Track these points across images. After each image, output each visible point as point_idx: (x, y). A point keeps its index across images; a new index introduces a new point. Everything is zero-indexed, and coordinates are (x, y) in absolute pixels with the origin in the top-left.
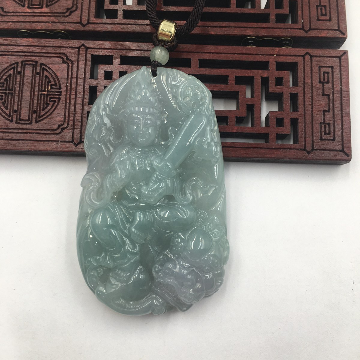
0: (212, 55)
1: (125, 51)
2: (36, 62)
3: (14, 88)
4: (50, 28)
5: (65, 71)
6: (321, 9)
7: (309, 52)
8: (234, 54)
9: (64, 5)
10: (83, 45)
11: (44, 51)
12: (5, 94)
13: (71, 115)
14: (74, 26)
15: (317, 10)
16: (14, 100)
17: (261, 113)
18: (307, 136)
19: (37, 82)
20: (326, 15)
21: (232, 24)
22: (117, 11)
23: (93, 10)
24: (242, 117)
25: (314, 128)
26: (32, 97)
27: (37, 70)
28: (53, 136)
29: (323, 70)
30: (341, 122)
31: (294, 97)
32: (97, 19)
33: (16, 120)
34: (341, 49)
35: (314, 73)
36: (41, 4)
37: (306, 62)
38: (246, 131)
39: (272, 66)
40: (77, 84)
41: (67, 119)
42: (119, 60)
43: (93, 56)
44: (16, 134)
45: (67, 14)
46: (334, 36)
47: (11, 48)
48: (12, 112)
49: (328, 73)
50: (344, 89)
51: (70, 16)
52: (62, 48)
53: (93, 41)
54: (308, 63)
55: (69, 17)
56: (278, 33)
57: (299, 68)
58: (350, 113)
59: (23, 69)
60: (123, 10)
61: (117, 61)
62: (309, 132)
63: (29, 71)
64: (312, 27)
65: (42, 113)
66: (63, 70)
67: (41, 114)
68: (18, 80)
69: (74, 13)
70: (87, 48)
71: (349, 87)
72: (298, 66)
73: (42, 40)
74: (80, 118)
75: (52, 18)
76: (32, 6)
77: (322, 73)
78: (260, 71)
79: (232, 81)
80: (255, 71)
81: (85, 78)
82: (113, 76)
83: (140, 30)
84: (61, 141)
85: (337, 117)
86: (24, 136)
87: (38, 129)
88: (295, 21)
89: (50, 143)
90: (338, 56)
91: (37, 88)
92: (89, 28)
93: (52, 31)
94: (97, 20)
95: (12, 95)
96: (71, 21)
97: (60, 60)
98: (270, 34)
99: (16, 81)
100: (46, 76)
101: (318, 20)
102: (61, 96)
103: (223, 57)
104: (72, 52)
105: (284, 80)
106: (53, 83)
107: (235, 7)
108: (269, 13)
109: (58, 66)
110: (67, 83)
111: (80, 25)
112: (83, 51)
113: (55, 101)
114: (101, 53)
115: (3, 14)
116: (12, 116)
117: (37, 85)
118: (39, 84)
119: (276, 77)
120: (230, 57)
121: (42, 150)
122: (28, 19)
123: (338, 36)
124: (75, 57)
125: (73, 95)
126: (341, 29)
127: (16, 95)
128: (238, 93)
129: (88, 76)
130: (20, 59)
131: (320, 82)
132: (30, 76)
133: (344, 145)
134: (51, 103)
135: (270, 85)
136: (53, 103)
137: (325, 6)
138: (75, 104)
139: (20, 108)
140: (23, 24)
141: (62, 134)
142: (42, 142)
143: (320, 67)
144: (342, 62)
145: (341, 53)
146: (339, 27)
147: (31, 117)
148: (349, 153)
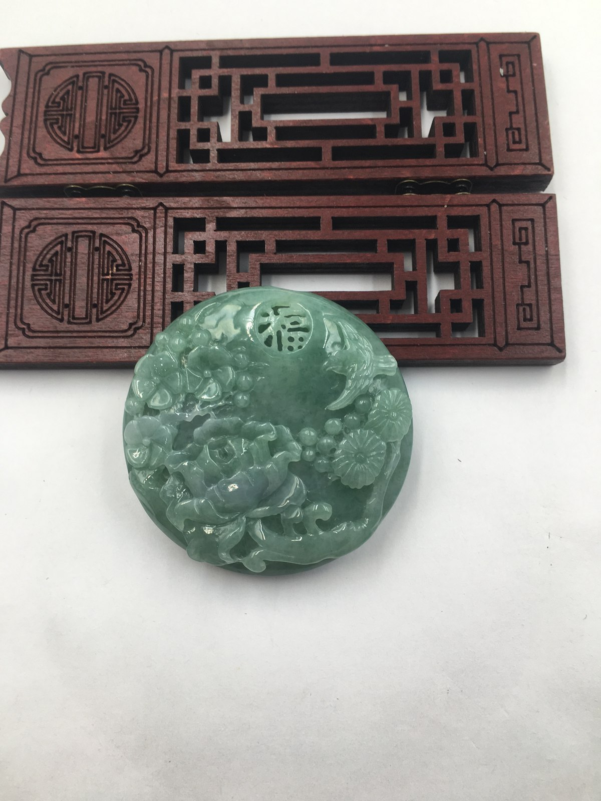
0: (351, 209)
1: (222, 210)
2: (94, 232)
3: (63, 272)
4: (111, 181)
5: (135, 244)
6: (513, 133)
7: (496, 199)
8: (384, 207)
9: (131, 145)
10: (161, 204)
11: (104, 215)
12: (51, 280)
13: (147, 308)
14: (146, 177)
15: (507, 136)
16: (64, 289)
17: (427, 292)
18: (498, 325)
19: (96, 262)
20: (520, 142)
21: (380, 163)
22: (208, 151)
23: (173, 152)
24: (400, 301)
25: (509, 313)
26: (90, 285)
27: (96, 244)
28: (123, 340)
29: (518, 225)
30: (548, 302)
31: (476, 268)
32: (180, 164)
33: (68, 319)
34: (546, 191)
35: (504, 231)
36: (97, 146)
37: (492, 214)
39: (442, 223)
40: (154, 263)
41: (141, 314)
42: (215, 224)
43: (176, 220)
44: (69, 339)
45: (136, 159)
46: (533, 172)
47: (55, 213)
48: (61, 307)
49: (526, 229)
50: (552, 252)
51: (140, 163)
52: (131, 211)
53: (175, 198)
54: (495, 215)
55: (138, 163)
56: (449, 172)
57: (482, 223)
58: (561, 288)
59: (75, 243)
60: (218, 150)
61: (211, 226)
62: (500, 319)
63: (83, 247)
64: (501, 161)
65: (105, 307)
66: (133, 242)
67: (105, 309)
68: (69, 260)
69: (146, 157)
70: (167, 209)
71: (559, 248)
72: (481, 221)
73: (101, 200)
74: (161, 312)
75: (114, 166)
76: (84, 150)
77: (517, 229)
78: (424, 231)
79: (382, 247)
80: (417, 231)
81: (165, 254)
82: (207, 248)
83: (243, 178)
84: (135, 347)
85: (542, 294)
86: (81, 342)
87: (102, 330)
88: (474, 154)
89: (119, 351)
90: (540, 202)
91: (96, 271)
92: (169, 179)
93: (114, 185)
94: (180, 167)
95: (61, 282)
96: (142, 169)
97: (128, 229)
98: (437, 175)
99: (65, 262)
100: (109, 252)
101: (509, 150)
102: (132, 280)
103: (367, 213)
104: (145, 215)
105: (460, 243)
106: (120, 262)
107: (383, 136)
108: (434, 143)
109: (126, 237)
110: (140, 260)
111: (156, 175)
112: (161, 213)
113: (123, 289)
114: (188, 214)
115: (41, 163)
116: (63, 313)
117: (96, 266)
118: (99, 264)
119: (448, 239)
120: (379, 212)
121: (107, 361)
122: (78, 169)
123: (540, 172)
124: (150, 222)
125: (149, 278)
126: (543, 162)
127: (66, 281)
128: (391, 264)
129: (170, 249)
130: (69, 230)
131: (514, 243)
132: (85, 254)
133: (554, 336)
134: (118, 292)
135: (440, 250)
136: (120, 291)
137: (519, 129)
139: (74, 301)
140: (71, 176)
141: (136, 336)
142: (107, 350)
143: (514, 221)
144: (546, 212)
145: (546, 198)
146: (540, 159)
147: (90, 314)
148: (561, 348)
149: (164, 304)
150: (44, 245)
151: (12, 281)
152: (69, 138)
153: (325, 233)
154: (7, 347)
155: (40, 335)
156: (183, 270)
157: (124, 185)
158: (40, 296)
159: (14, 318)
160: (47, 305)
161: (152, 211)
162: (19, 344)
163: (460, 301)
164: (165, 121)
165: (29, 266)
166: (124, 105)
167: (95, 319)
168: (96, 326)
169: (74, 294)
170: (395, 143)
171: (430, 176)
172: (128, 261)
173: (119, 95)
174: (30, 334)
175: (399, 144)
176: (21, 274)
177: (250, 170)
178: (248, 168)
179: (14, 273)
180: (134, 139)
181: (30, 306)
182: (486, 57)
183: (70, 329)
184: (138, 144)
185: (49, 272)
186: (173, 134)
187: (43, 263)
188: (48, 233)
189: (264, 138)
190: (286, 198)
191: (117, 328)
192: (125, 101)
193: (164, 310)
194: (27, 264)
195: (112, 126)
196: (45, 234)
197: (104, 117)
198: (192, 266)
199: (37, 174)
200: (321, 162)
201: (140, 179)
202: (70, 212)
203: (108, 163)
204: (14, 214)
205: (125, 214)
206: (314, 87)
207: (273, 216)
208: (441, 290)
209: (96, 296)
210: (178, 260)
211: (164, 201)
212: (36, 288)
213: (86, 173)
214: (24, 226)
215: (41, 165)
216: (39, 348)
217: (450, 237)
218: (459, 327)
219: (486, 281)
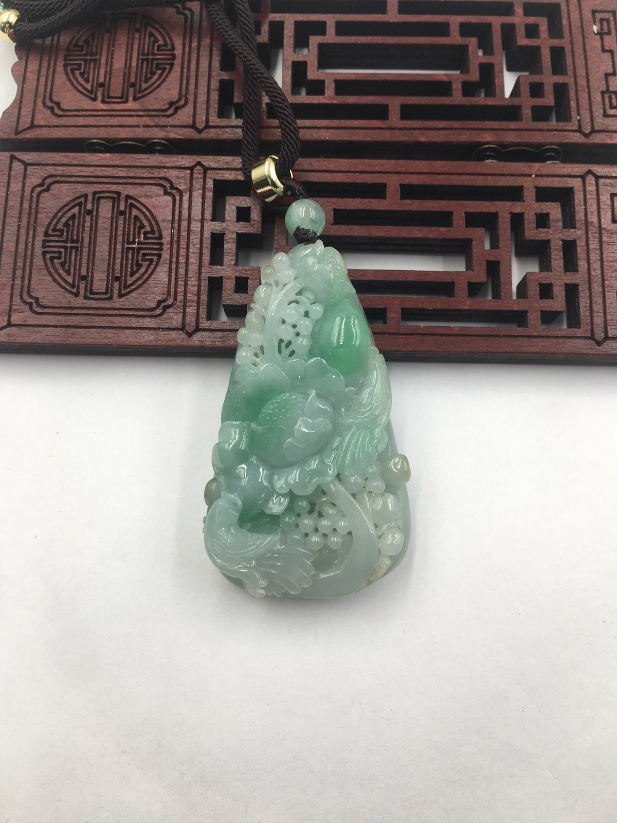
149: (199, 280)
150: (61, 205)
151: (20, 248)
152: (92, 86)
153: (392, 202)
154: (10, 325)
155: (50, 311)
156: (223, 240)
157: (156, 141)
158: (53, 266)
159: (20, 290)
160: (60, 276)
161: (189, 171)
162: (25, 321)
163: (550, 286)
164: (205, 70)
165: (41, 230)
166: (157, 50)
167: (117, 295)
168: (118, 302)
169: (92, 264)
170: (474, 103)
171: (516, 141)
172: (158, 228)
173: (152, 39)
174: (39, 310)
175: (478, 104)
176: (30, 240)
179: (23, 238)
180: (169, 90)
181: (40, 277)
182: (577, 13)
183: (87, 305)
184: (174, 94)
185: (64, 238)
186: (215, 84)
187: (57, 228)
188: (63, 194)
189: (322, 93)
190: (346, 160)
191: (142, 306)
192: (159, 46)
193: (199, 286)
194: (38, 228)
195: (144, 73)
196: (61, 194)
197: (134, 64)
198: (234, 236)
199: (54, 126)
200: (388, 121)
201: (174, 134)
202: (92, 169)
203: (138, 116)
204: (25, 170)
205: (157, 173)
206: (380, 38)
207: (330, 181)
208: (528, 273)
209: (119, 268)
210: (217, 228)
211: (203, 160)
212: (48, 256)
213: (111, 126)
214: (36, 183)
215: (59, 116)
216: (49, 326)
217: (539, 211)
218: (549, 317)
219: (582, 264)
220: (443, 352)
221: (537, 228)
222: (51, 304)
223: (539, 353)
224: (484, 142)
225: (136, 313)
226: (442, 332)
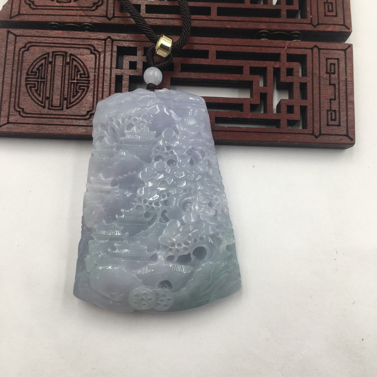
0: (228, 47)
2: (66, 53)
3: (46, 77)
4: (78, 21)
5: (92, 61)
6: (328, 6)
7: (317, 45)
8: (248, 46)
10: (109, 37)
11: (73, 42)
12: (38, 82)
14: (100, 20)
15: (325, 7)
16: (46, 88)
17: (273, 100)
18: (315, 122)
19: (67, 71)
20: (332, 11)
21: (246, 19)
22: (140, 5)
23: (118, 5)
24: (256, 105)
25: (322, 115)
26: (63, 85)
27: (67, 60)
28: (83, 121)
29: (330, 61)
30: (345, 109)
31: (303, 86)
32: (122, 13)
33: (49, 106)
34: (346, 42)
35: (321, 65)
37: (314, 54)
38: (260, 117)
39: (284, 58)
40: (104, 74)
41: (95, 105)
42: (143, 51)
43: (118, 47)
44: (49, 119)
45: (94, 8)
46: (340, 30)
47: (42, 40)
48: (44, 99)
49: (334, 64)
50: (349, 79)
51: (96, 10)
52: (90, 40)
53: (118, 34)
54: (316, 55)
55: (95, 11)
56: (289, 27)
57: (308, 60)
58: (354, 101)
59: (54, 59)
60: (146, 5)
61: (139, 53)
62: (317, 119)
63: (59, 61)
64: (320, 22)
65: (72, 100)
67: (72, 101)
68: (50, 69)
69: (101, 7)
70: (113, 40)
71: (353, 77)
72: (307, 58)
73: (71, 32)
75: (80, 11)
76: (61, 1)
77: (329, 64)
78: (272, 62)
79: (246, 71)
80: (268, 62)
81: (111, 68)
82: (137, 66)
83: (162, 23)
84: (90, 126)
85: (342, 105)
86: (56, 121)
87: (69, 114)
88: (304, 16)
89: (80, 128)
90: (343, 49)
91: (67, 77)
92: (115, 22)
93: (80, 24)
95: (44, 83)
96: (97, 15)
97: (88, 52)
98: (281, 28)
99: (47, 71)
100: (75, 66)
101: (325, 15)
102: (89, 84)
103: (238, 49)
104: (99, 43)
105: (295, 70)
106: (82, 72)
107: (249, 3)
108: (280, 9)
109: (87, 57)
110: (95, 72)
111: (106, 19)
112: (109, 43)
113: (84, 89)
114: (126, 44)
115: (34, 8)
116: (45, 102)
117: (67, 74)
118: (69, 73)
119: (287, 68)
120: (245, 49)
121: (73, 134)
122: (57, 12)
123: (343, 30)
124: (102, 48)
125: (101, 83)
126: (346, 24)
127: (48, 83)
128: (252, 82)
129: (114, 65)
130: (51, 50)
131: (327, 73)
132: (60, 66)
133: (349, 130)
134: (81, 91)
135: (281, 75)
137: (332, 3)
138: (103, 91)
139: (52, 95)
140: (52, 17)
141: (91, 119)
142: (73, 127)
143: (327, 59)
144: (347, 54)
145: (347, 47)
146: (344, 22)
147: (62, 104)
148: (353, 138)
150: (35, 58)
151: (13, 81)
153: (211, 60)
154: (8, 123)
155: (30, 115)
156: (122, 79)
157: (86, 24)
158: (31, 91)
159: (14, 104)
160: (35, 97)
161: (104, 41)
162: (17, 121)
163: (293, 106)
165: (24, 72)
167: (65, 107)
169: (52, 91)
170: (257, 7)
171: (277, 29)
172: (87, 72)
174: (24, 115)
175: (259, 8)
176: (19, 77)
177: (166, 19)
178: (165, 18)
179: (15, 76)
181: (24, 97)
183: (50, 113)
185: (37, 76)
187: (33, 71)
188: (37, 52)
191: (79, 114)
194: (23, 70)
196: (35, 52)
198: (128, 77)
199: (31, 15)
200: (210, 16)
201: (96, 20)
202: (52, 39)
203: (76, 10)
204: (16, 39)
205: (86, 42)
208: (281, 100)
209: (67, 93)
210: (119, 72)
211: (111, 35)
212: (29, 86)
213: (62, 15)
214: (22, 46)
215: (34, 9)
216: (29, 124)
217: (288, 67)
218: (292, 123)
219: (309, 95)
220: (236, 140)
221: (287, 76)
222: (30, 112)
223: (286, 142)
224: (261, 29)
225: (76, 117)
226: (236, 130)
